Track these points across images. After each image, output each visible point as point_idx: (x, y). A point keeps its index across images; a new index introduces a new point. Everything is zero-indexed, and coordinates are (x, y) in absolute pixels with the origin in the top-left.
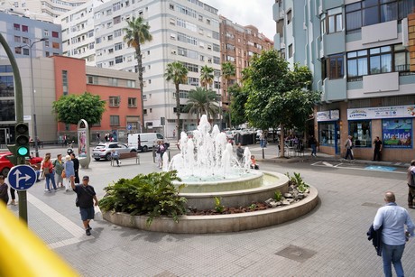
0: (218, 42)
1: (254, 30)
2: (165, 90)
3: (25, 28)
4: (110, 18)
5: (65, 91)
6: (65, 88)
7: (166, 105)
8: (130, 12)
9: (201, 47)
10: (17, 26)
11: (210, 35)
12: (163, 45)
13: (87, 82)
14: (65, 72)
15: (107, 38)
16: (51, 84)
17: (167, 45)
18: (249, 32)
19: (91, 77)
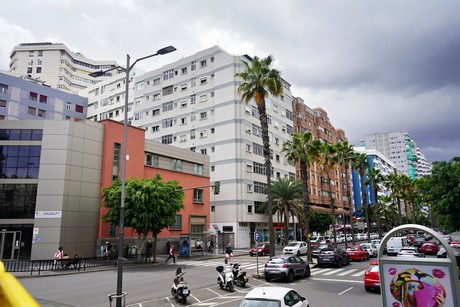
0: (291, 124)
1: (324, 113)
2: (237, 181)
3: (44, 99)
4: (159, 88)
5: (115, 173)
6: (115, 168)
7: (238, 202)
8: (188, 81)
9: (276, 127)
10: (33, 95)
11: (284, 114)
12: (236, 121)
13: (145, 163)
14: (118, 145)
15: (151, 113)
16: (96, 161)
17: (241, 121)
18: (319, 115)
19: (150, 156)
